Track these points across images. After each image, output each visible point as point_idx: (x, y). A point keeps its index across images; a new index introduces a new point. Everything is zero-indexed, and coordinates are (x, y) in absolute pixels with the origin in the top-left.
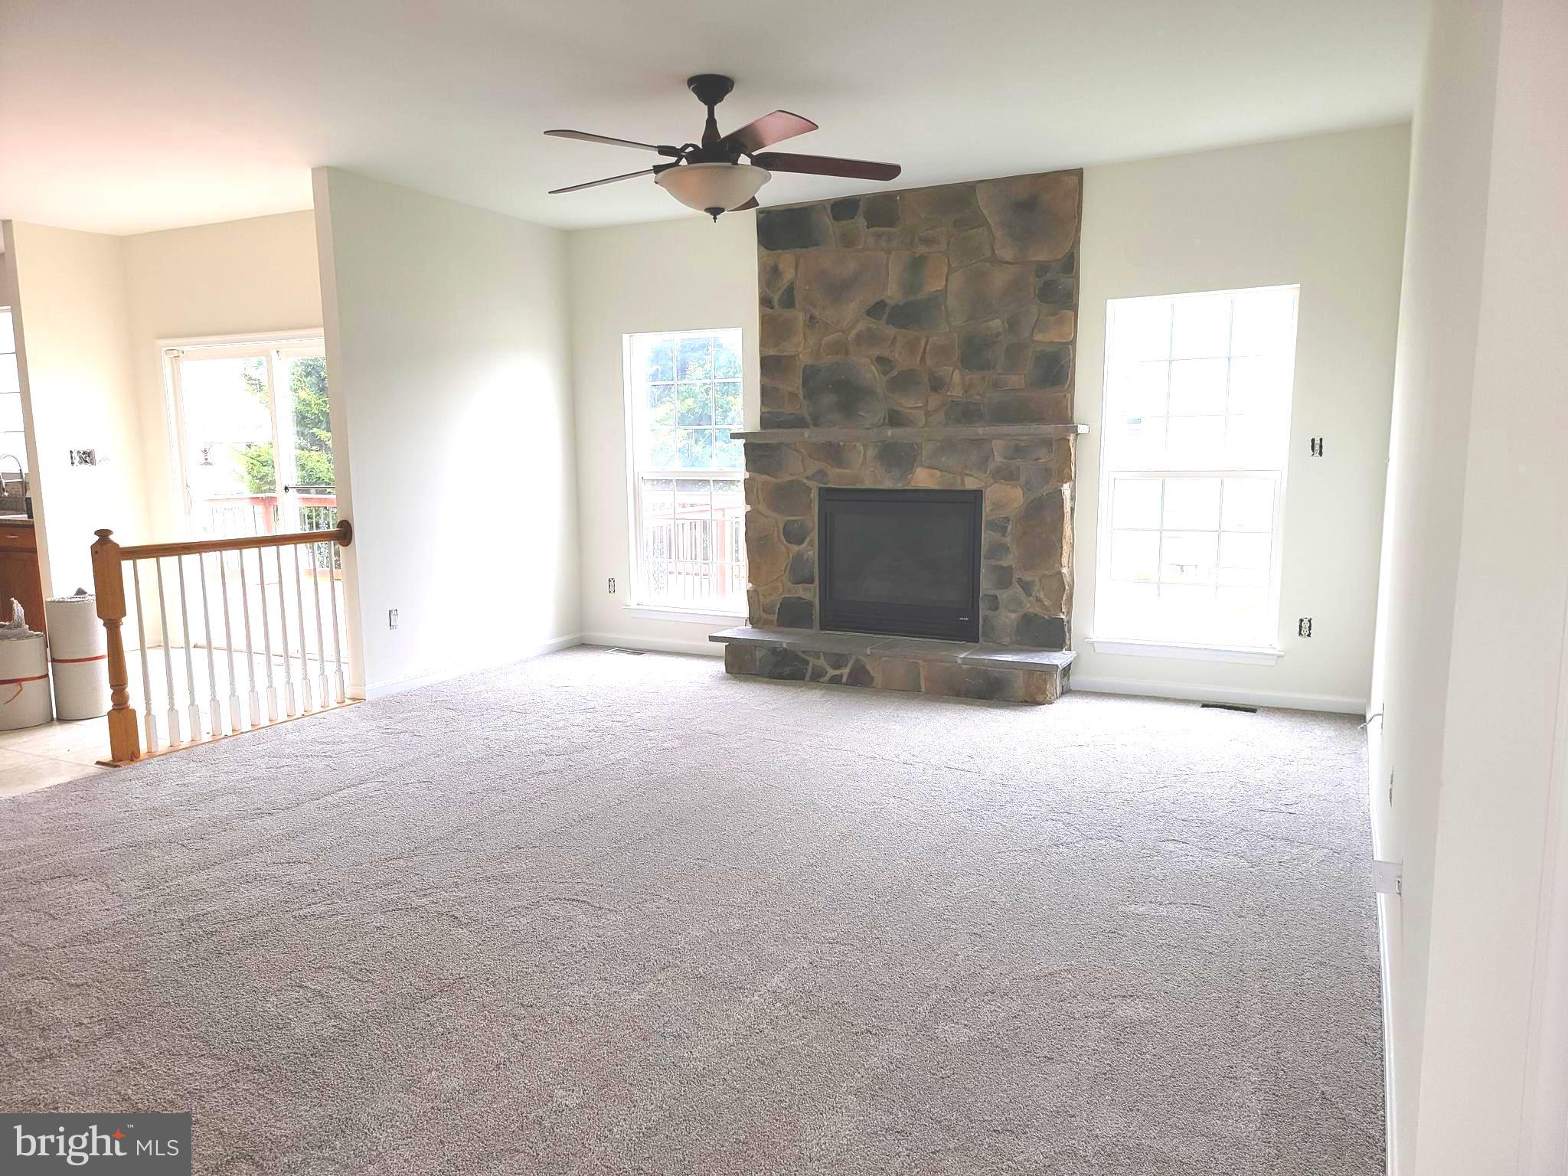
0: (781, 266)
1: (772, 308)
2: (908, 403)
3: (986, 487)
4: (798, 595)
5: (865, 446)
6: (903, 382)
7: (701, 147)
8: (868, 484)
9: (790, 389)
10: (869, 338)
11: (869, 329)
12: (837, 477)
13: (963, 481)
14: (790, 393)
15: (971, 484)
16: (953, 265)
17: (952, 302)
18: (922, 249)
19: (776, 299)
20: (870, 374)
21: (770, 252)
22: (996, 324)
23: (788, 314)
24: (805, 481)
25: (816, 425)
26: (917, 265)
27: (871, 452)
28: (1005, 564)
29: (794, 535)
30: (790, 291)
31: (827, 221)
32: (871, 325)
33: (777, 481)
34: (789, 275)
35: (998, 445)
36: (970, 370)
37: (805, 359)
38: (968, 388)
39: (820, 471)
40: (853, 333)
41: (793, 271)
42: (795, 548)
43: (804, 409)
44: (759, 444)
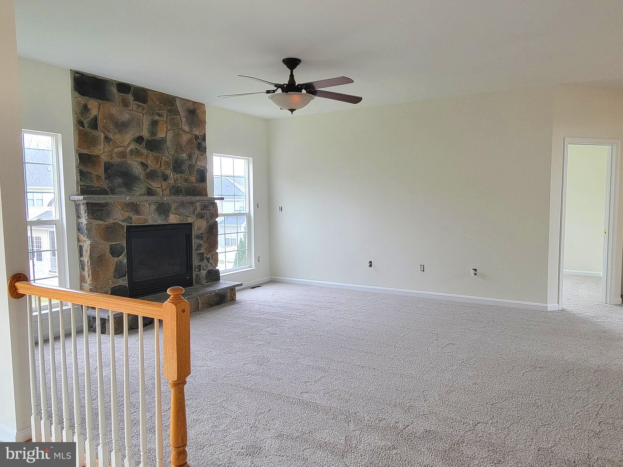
0: (89, 106)
1: (84, 127)
2: (155, 185)
3: (195, 222)
4: (119, 284)
5: (150, 205)
6: (152, 175)
7: (296, 85)
8: (150, 223)
9: (97, 173)
10: (137, 153)
11: (136, 149)
12: (137, 220)
13: (187, 219)
14: (97, 176)
15: (190, 220)
16: (168, 128)
17: (168, 143)
18: (156, 118)
19: (85, 123)
20: (137, 170)
21: (82, 97)
22: (184, 156)
23: (95, 132)
24: (120, 223)
25: (113, 193)
26: (154, 124)
27: (153, 207)
28: (201, 252)
29: (115, 252)
30: (95, 119)
31: (115, 90)
32: (137, 147)
33: (105, 223)
34: (94, 112)
35: (198, 204)
36: (177, 173)
37: (104, 158)
38: (176, 180)
39: (129, 217)
40: (129, 149)
41: (96, 110)
42: (116, 259)
43: (104, 184)
44: (95, 203)
